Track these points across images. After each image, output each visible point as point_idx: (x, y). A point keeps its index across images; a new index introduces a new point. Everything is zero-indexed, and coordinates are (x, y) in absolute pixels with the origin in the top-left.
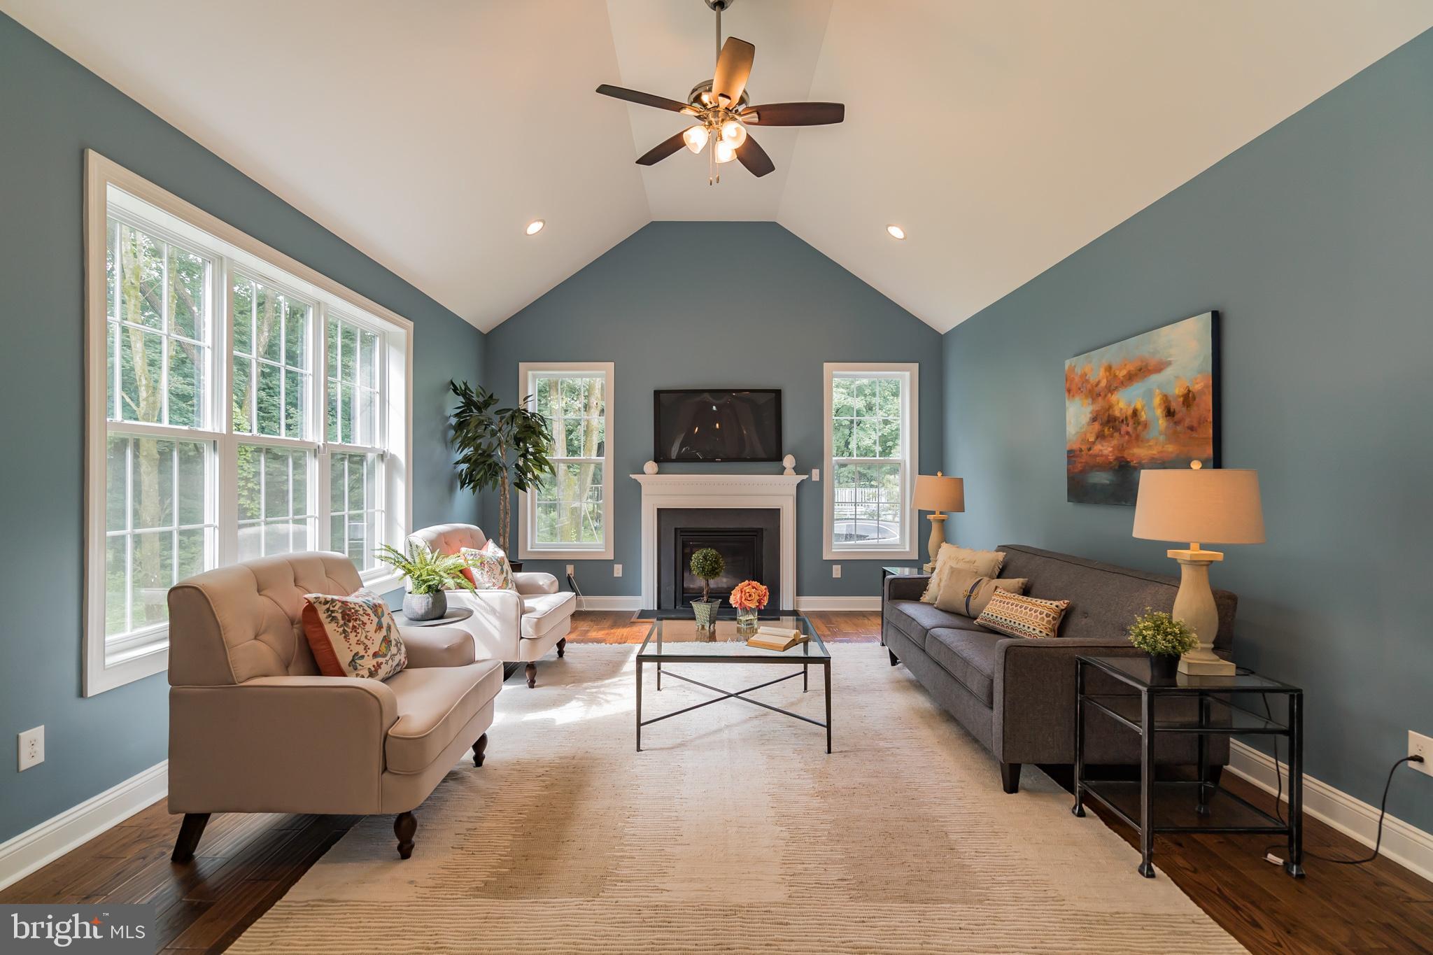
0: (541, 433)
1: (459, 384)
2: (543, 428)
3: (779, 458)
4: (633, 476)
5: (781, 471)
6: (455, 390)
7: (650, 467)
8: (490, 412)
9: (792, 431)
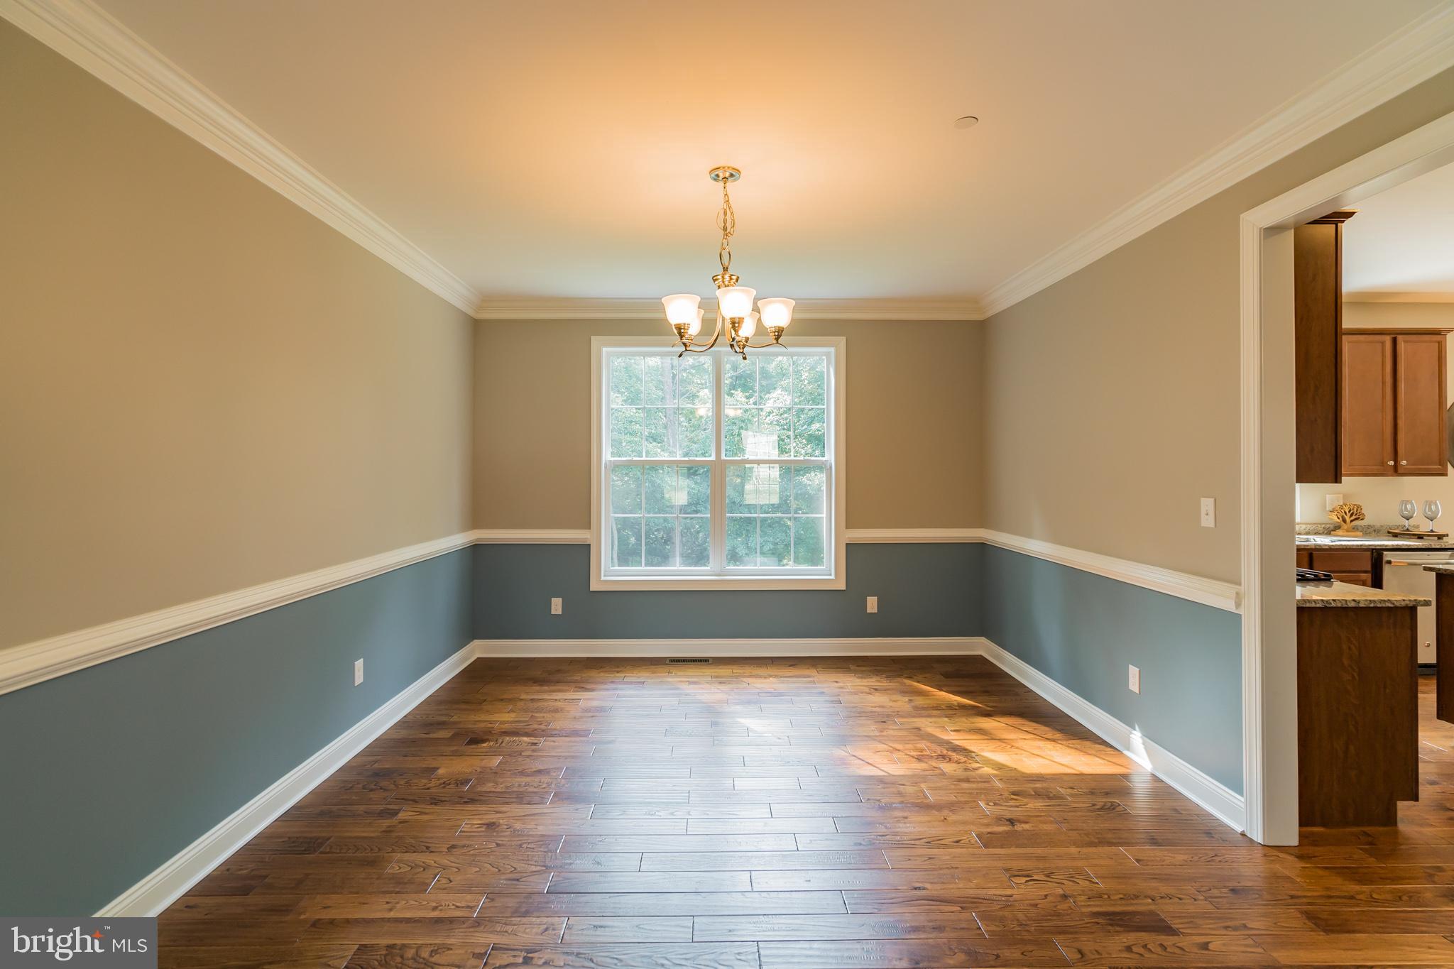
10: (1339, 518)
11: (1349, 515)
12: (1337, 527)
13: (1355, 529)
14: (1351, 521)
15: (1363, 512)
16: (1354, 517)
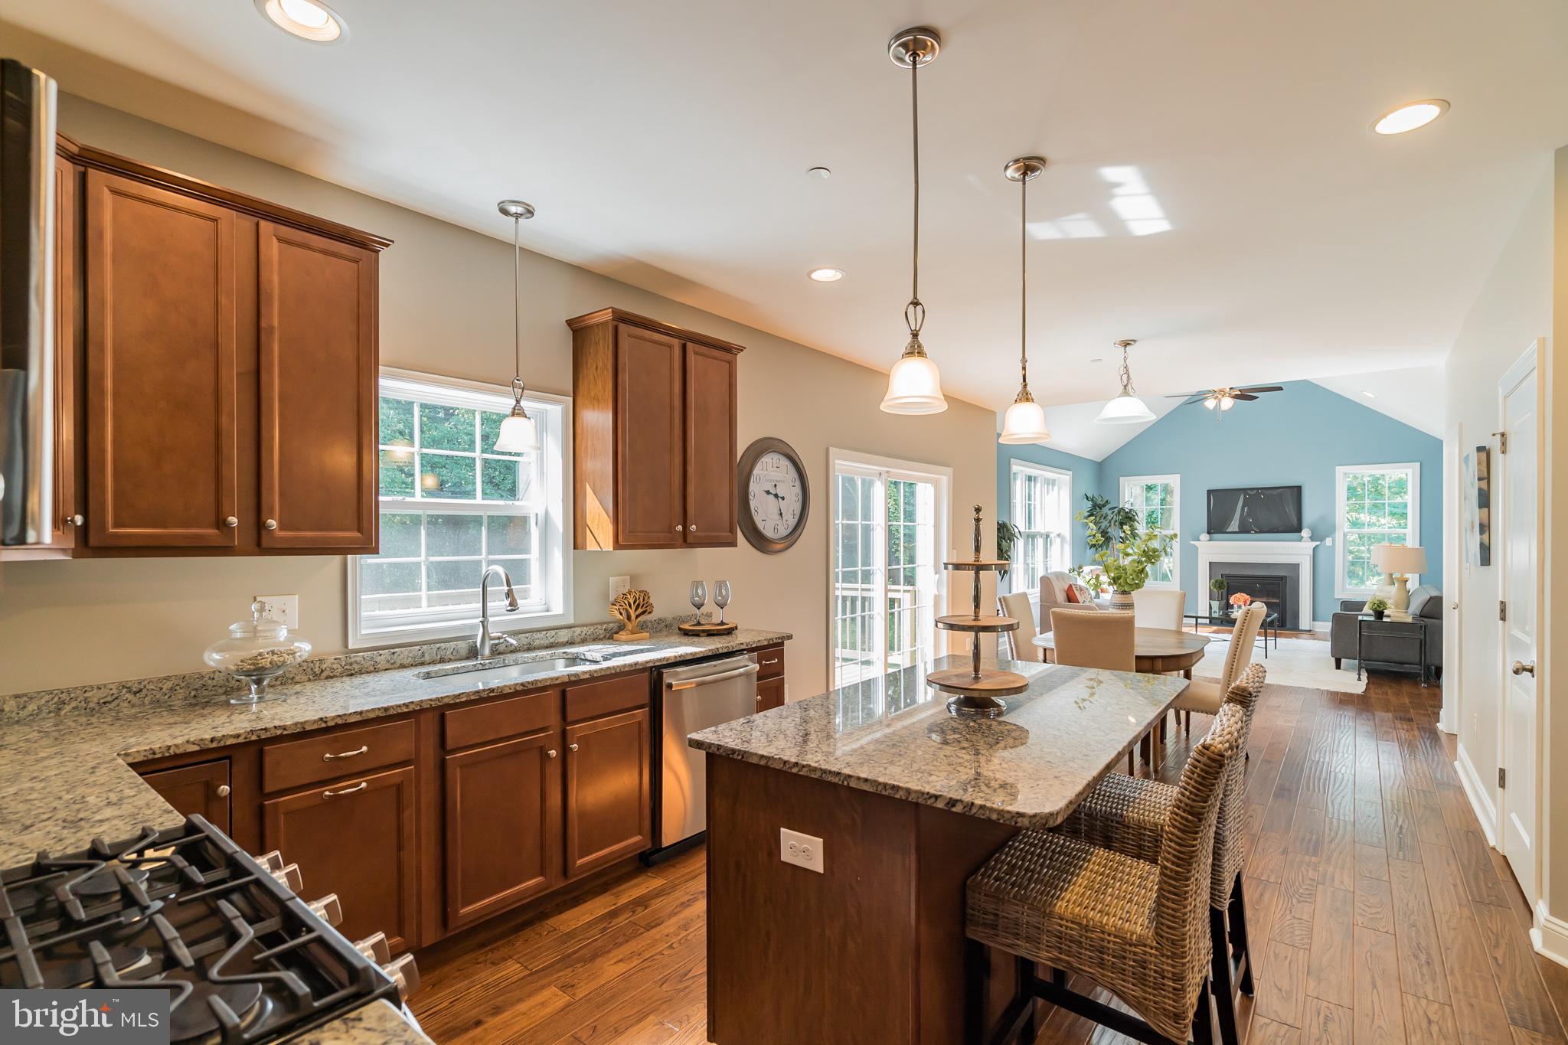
0: (1135, 520)
1: (1090, 495)
2: (1136, 517)
3: (1299, 529)
4: (1192, 542)
5: (1301, 539)
6: (1087, 498)
7: (1204, 536)
8: (1105, 510)
9: (1310, 514)
10: (621, 614)
11: (634, 607)
12: (621, 628)
13: (642, 627)
14: (637, 617)
15: (651, 601)
16: (640, 611)
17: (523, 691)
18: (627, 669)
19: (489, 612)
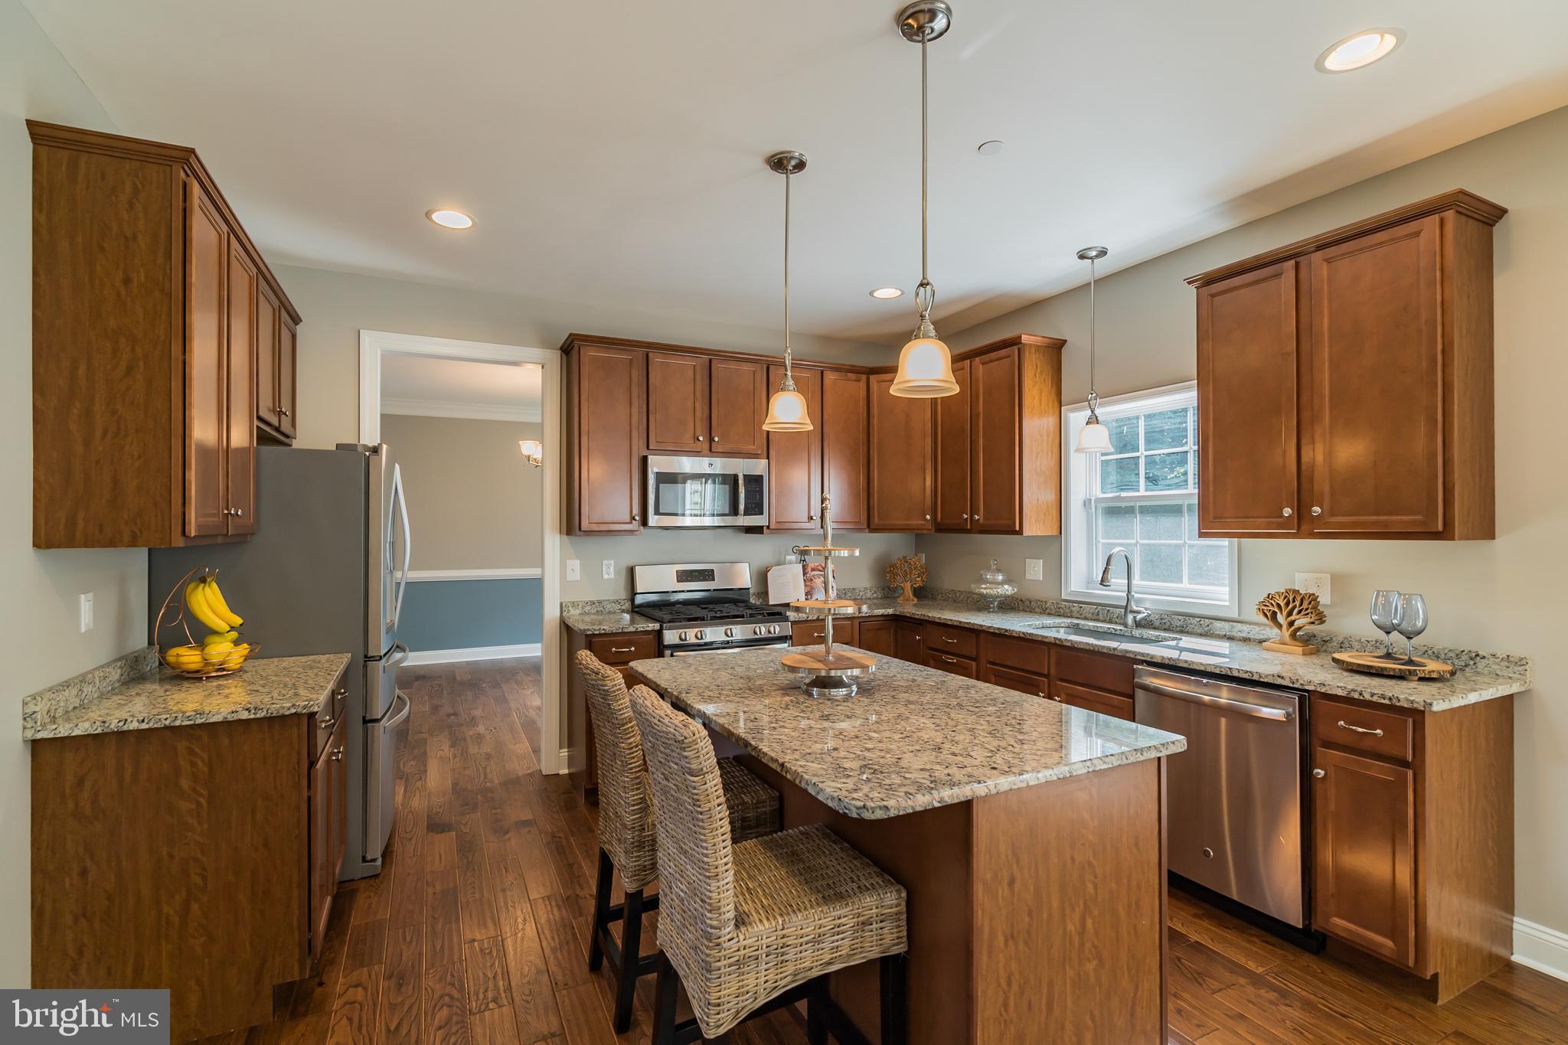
17: (1023, 638)
18: (1105, 651)
19: (1134, 589)
